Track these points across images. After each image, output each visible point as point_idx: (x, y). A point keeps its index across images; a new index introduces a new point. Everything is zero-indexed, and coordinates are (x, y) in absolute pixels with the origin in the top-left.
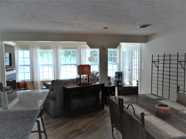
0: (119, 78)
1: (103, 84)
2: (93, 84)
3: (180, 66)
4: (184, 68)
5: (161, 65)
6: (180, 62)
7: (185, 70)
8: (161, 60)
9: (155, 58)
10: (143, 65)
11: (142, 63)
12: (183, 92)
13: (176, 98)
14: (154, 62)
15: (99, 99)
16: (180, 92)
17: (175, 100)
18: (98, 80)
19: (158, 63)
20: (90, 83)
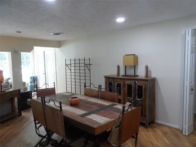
0: (34, 83)
1: (19, 90)
2: (7, 91)
3: (86, 68)
4: (89, 69)
5: (73, 68)
6: (86, 65)
7: (90, 71)
8: (73, 63)
9: (68, 62)
10: (57, 68)
11: (57, 67)
12: (89, 88)
13: (83, 92)
14: (67, 65)
15: (15, 106)
16: (87, 87)
17: (83, 94)
18: (11, 86)
19: (71, 66)
20: (3, 91)
